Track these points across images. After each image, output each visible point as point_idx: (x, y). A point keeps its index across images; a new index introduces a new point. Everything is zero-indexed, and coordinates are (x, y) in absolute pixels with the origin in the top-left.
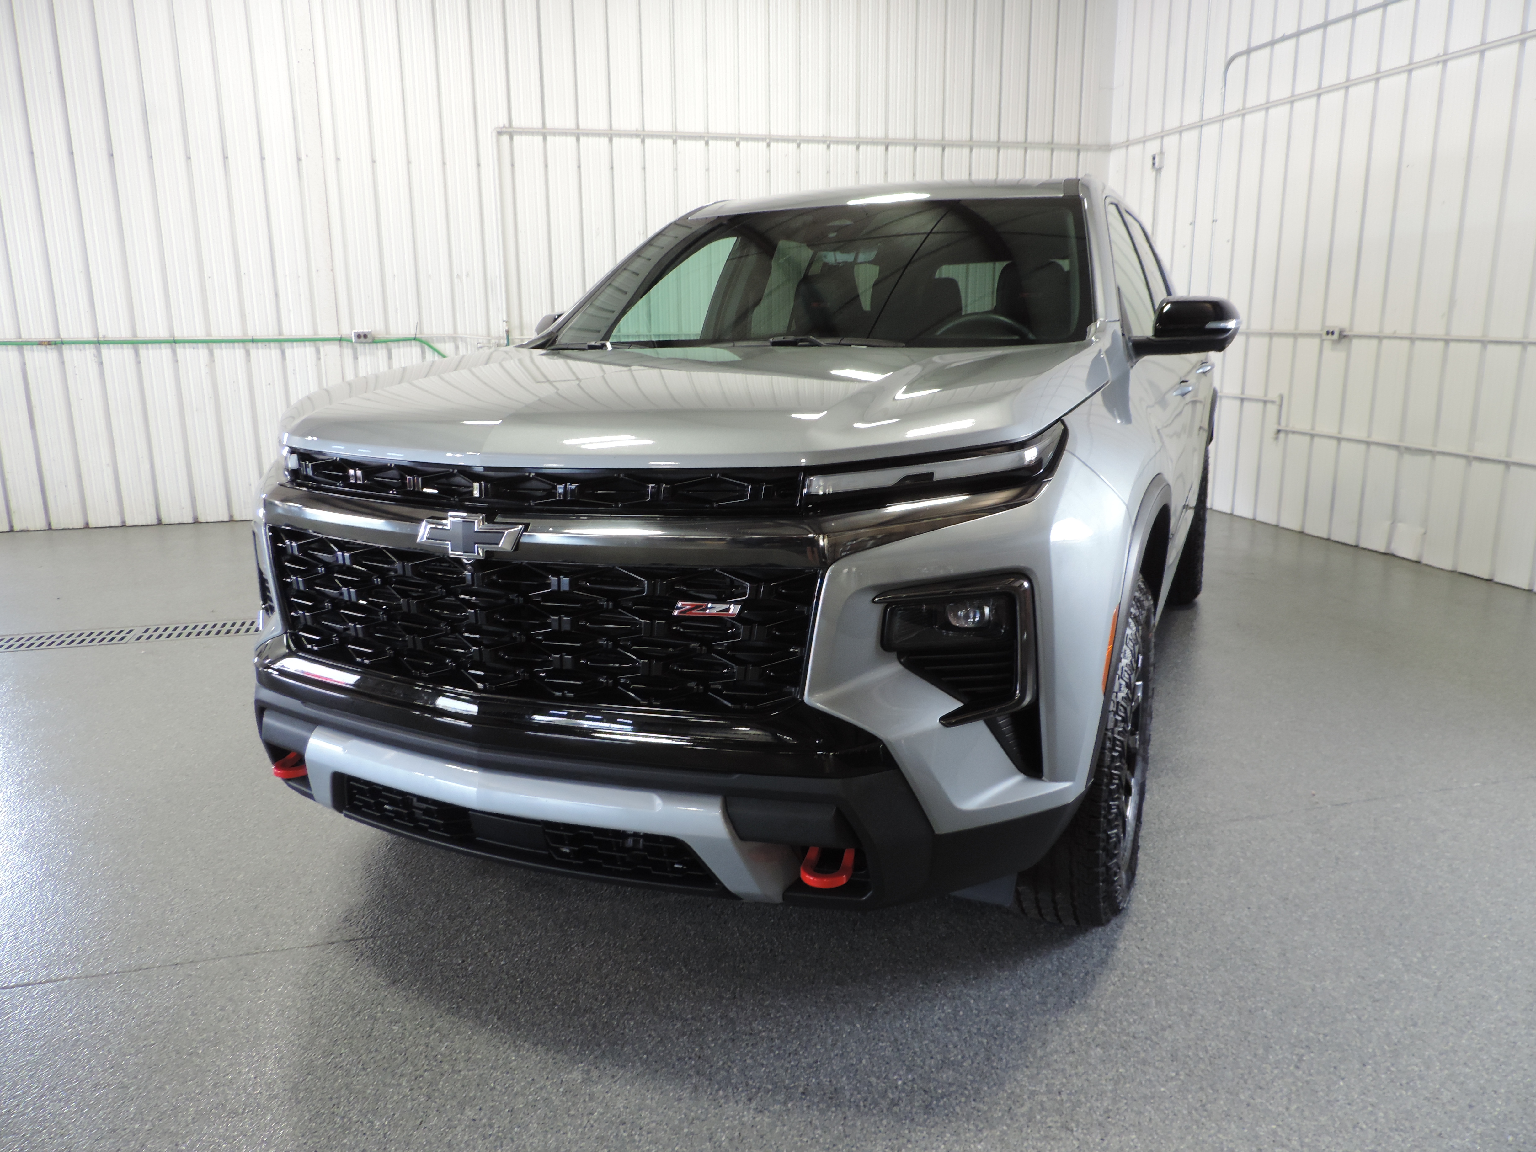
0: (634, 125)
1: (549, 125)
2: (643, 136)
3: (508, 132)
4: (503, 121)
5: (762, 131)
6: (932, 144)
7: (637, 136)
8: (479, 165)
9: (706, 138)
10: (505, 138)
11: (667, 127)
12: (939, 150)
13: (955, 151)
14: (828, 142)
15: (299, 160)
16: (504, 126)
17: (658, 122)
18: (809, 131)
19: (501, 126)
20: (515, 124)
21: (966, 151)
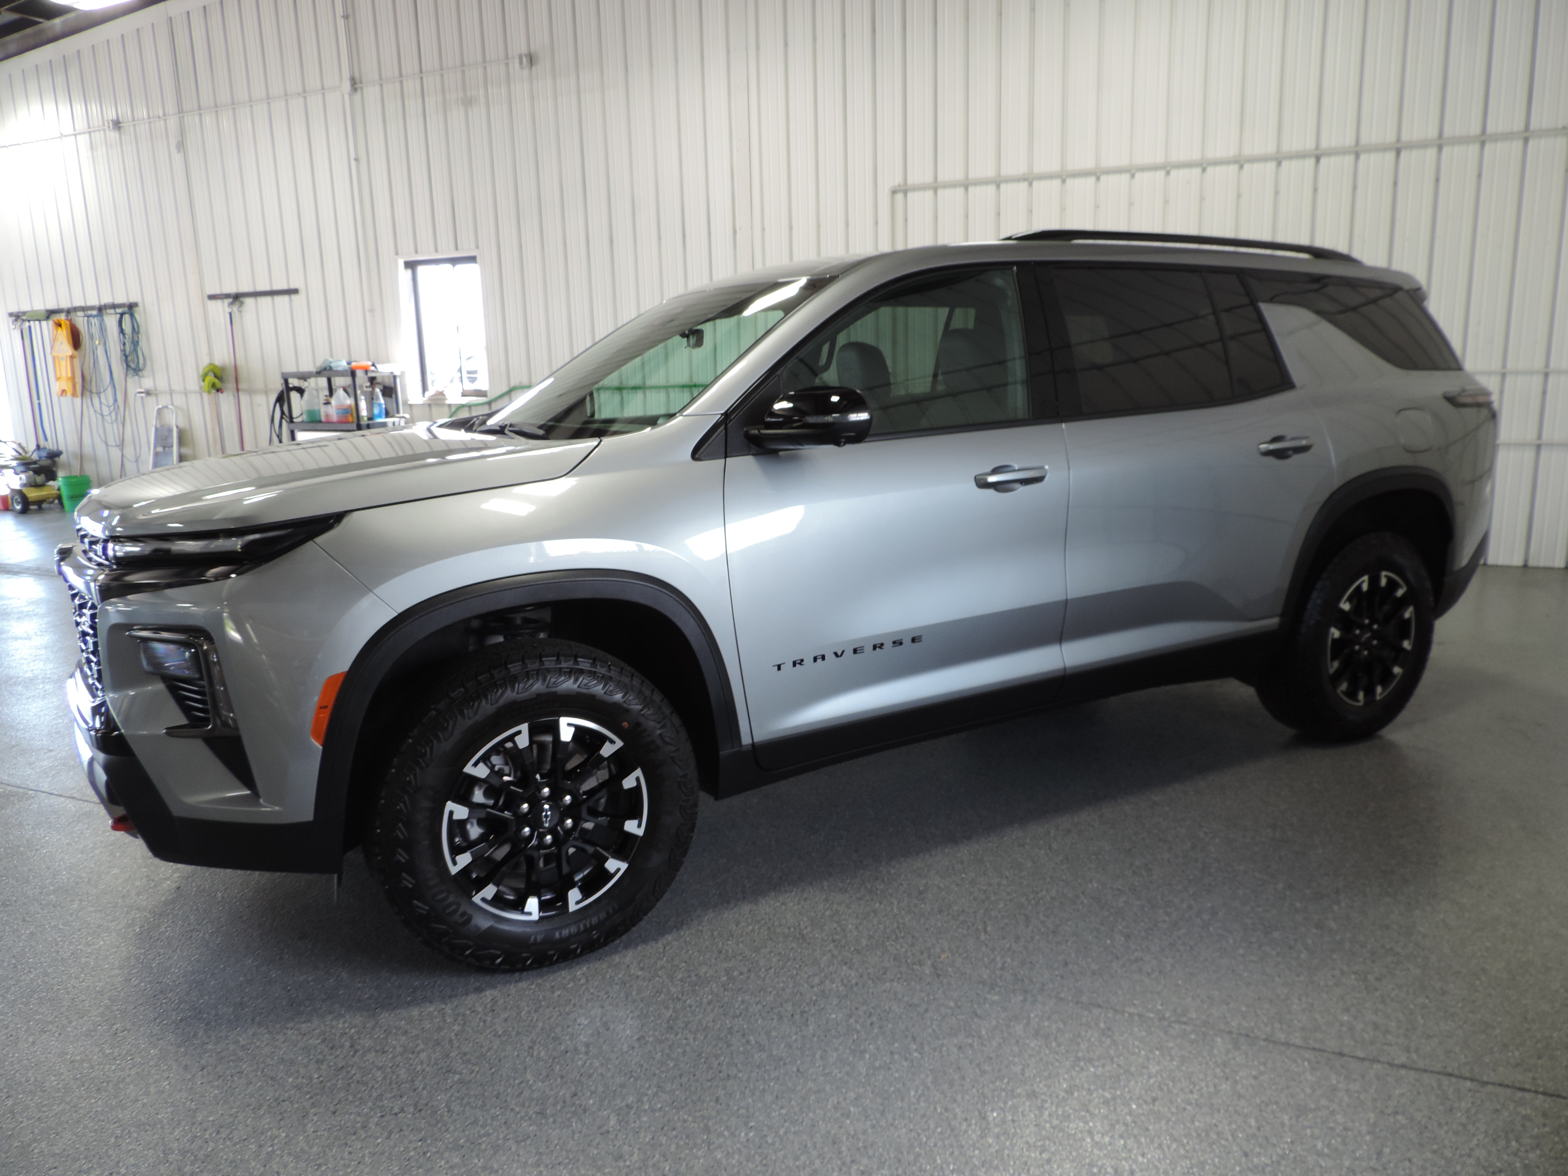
0: (1021, 169)
1: (940, 178)
2: (1029, 179)
3: (902, 190)
4: (898, 180)
5: (1160, 159)
6: (1382, 148)
7: (1025, 180)
8: (877, 223)
9: (1096, 174)
10: (900, 197)
11: (1055, 167)
12: (1391, 156)
13: (1415, 154)
14: (1240, 162)
15: (735, 232)
16: (899, 185)
17: (1047, 162)
18: (1218, 150)
19: (896, 184)
20: (910, 181)
21: (1432, 152)
